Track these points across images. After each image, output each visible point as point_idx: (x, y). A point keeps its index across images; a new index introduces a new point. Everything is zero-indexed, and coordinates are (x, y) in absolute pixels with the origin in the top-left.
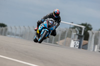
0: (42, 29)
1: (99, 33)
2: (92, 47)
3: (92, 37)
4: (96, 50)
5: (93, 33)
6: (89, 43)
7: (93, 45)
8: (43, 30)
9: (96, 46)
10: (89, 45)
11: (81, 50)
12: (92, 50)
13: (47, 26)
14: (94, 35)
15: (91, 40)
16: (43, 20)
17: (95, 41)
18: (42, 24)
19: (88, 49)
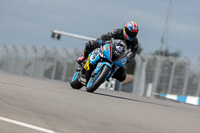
0: (99, 61)
1: (155, 59)
2: (142, 88)
3: (141, 67)
4: (149, 94)
5: (143, 60)
6: (136, 80)
7: (143, 84)
8: (100, 65)
9: (150, 86)
10: (135, 83)
11: (120, 94)
12: (141, 94)
13: (109, 57)
14: (145, 64)
15: (140, 74)
16: (101, 42)
17: (147, 75)
18: (97, 50)
19: (134, 91)
